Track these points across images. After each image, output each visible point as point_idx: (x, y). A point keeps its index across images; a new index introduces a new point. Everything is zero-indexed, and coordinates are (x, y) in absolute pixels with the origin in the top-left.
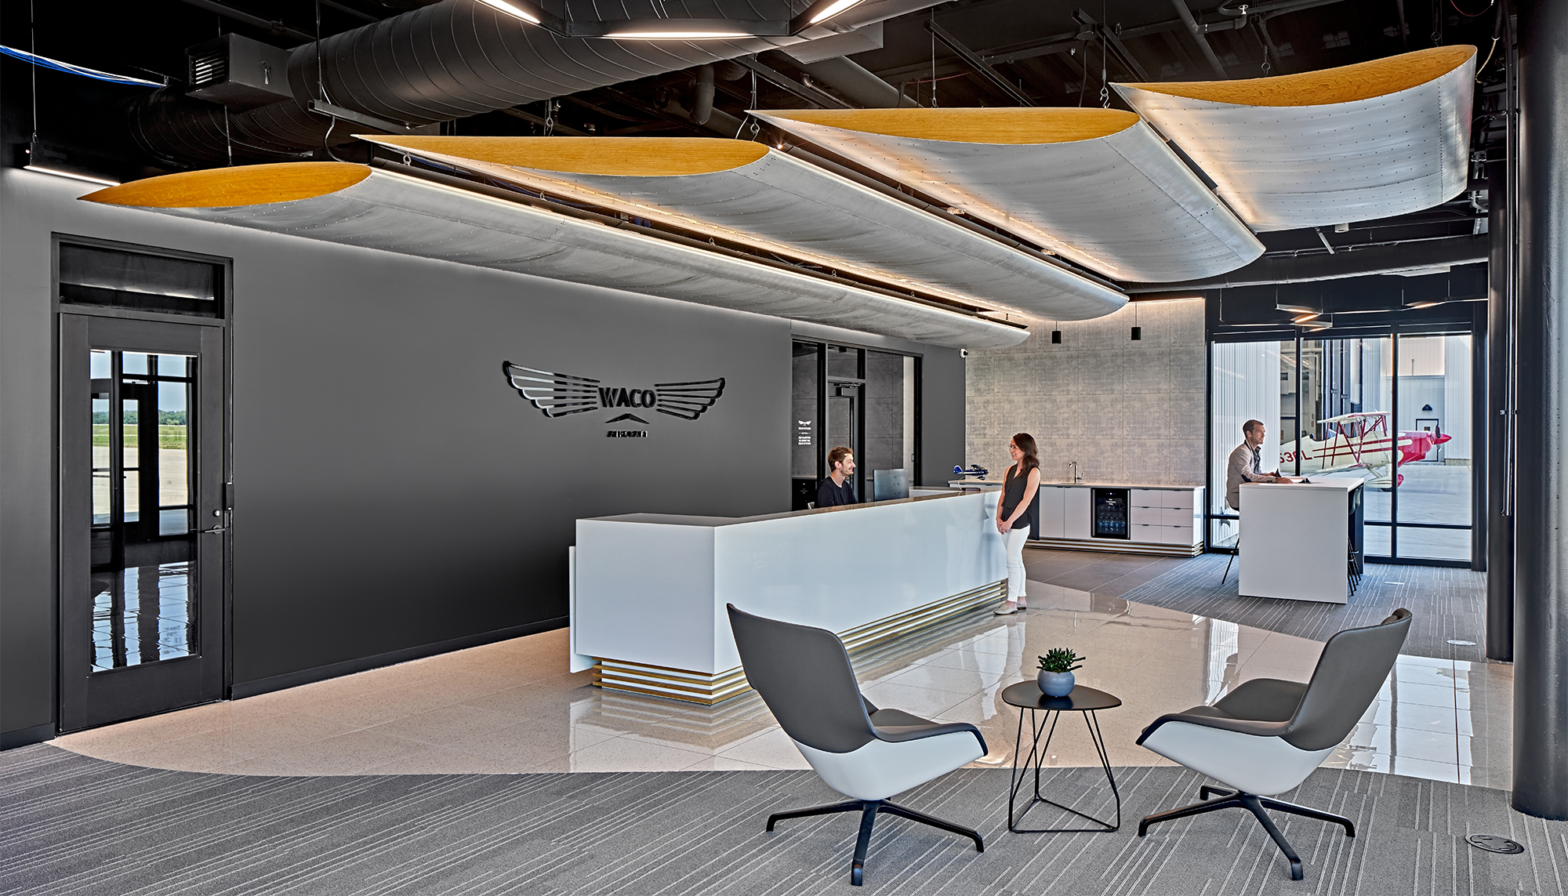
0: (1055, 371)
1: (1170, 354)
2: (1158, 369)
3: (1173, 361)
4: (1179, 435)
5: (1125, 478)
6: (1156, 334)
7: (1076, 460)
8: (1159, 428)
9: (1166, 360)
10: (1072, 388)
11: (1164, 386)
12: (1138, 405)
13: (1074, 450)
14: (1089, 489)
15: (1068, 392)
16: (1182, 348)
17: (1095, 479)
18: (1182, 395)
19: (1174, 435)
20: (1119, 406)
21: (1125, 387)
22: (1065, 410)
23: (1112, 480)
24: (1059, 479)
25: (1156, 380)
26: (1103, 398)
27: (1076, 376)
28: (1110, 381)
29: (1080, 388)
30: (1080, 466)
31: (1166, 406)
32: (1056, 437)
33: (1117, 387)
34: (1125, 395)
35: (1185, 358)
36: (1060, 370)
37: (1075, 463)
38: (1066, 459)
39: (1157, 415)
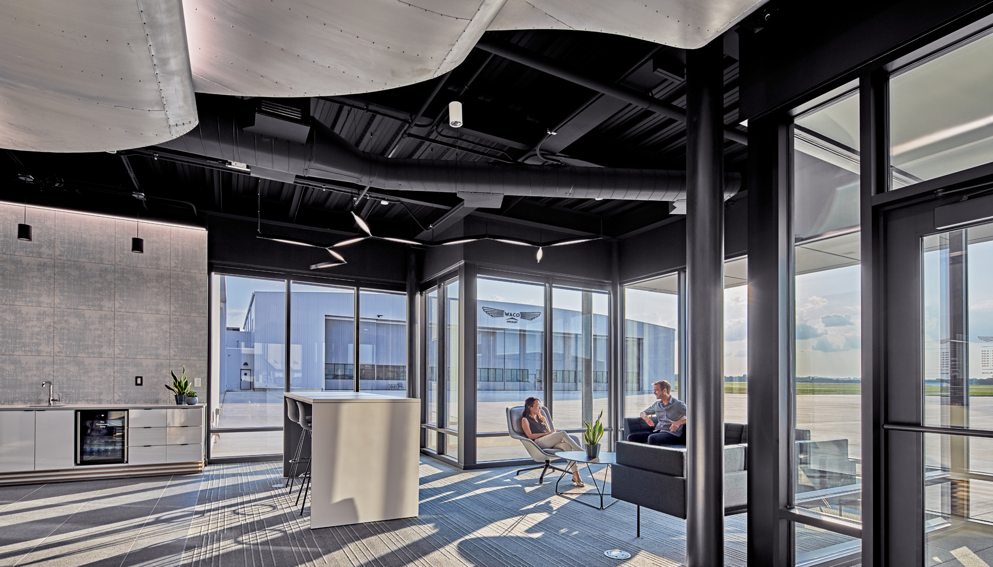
0: (20, 278)
1: (170, 277)
2: (157, 290)
3: (174, 284)
4: (180, 356)
5: (117, 397)
6: (155, 255)
7: (50, 379)
8: (157, 348)
9: (165, 282)
10: (45, 299)
11: (163, 308)
12: (133, 324)
13: (48, 369)
14: (73, 412)
15: (39, 304)
16: (183, 273)
17: (77, 401)
18: (183, 318)
19: (174, 356)
20: (109, 324)
21: (117, 305)
22: (35, 323)
23: (100, 401)
24: (25, 402)
25: (154, 300)
26: (88, 313)
27: (52, 287)
28: (97, 296)
29: (57, 301)
30: (56, 387)
31: (165, 327)
32: (20, 353)
33: (107, 304)
34: (117, 313)
35: (187, 283)
36: (29, 277)
37: (50, 383)
38: (36, 379)
39: (155, 335)
